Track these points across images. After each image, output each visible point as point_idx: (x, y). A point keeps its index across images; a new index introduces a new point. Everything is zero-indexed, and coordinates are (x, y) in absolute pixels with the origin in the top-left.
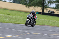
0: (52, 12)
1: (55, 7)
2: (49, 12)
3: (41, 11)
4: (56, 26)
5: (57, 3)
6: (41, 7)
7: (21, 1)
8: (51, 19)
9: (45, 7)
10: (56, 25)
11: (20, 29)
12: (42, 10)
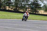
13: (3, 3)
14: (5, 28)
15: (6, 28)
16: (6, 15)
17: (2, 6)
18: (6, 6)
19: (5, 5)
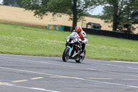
0: (94, 27)
1: (103, 14)
2: (89, 27)
3: (70, 24)
4: (105, 59)
5: (108, 5)
6: (69, 14)
7: (23, 2)
8: (94, 43)
9: (80, 15)
10: (105, 56)
11: (22, 68)
12: (72, 22)
13: (125, 14)
14: (127, 90)
15: (131, 89)
16: (132, 50)
17: (121, 23)
18: (133, 23)
19: (128, 20)
